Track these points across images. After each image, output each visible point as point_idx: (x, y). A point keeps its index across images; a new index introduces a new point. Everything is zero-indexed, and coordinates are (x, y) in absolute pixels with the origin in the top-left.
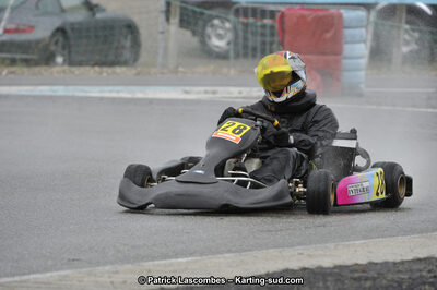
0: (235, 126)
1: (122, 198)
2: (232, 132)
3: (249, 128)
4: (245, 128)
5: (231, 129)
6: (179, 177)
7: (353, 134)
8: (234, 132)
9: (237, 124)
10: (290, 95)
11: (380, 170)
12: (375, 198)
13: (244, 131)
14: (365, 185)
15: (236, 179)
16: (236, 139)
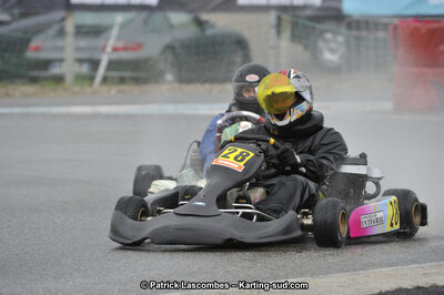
0: (237, 153)
1: (115, 232)
2: (234, 160)
3: (252, 154)
4: (248, 155)
5: (232, 156)
6: (178, 210)
7: (362, 159)
8: (236, 159)
9: (240, 150)
10: (293, 118)
11: (394, 198)
12: (389, 229)
13: (247, 158)
14: (379, 215)
15: (241, 211)
16: (238, 166)
